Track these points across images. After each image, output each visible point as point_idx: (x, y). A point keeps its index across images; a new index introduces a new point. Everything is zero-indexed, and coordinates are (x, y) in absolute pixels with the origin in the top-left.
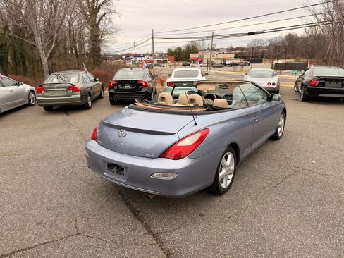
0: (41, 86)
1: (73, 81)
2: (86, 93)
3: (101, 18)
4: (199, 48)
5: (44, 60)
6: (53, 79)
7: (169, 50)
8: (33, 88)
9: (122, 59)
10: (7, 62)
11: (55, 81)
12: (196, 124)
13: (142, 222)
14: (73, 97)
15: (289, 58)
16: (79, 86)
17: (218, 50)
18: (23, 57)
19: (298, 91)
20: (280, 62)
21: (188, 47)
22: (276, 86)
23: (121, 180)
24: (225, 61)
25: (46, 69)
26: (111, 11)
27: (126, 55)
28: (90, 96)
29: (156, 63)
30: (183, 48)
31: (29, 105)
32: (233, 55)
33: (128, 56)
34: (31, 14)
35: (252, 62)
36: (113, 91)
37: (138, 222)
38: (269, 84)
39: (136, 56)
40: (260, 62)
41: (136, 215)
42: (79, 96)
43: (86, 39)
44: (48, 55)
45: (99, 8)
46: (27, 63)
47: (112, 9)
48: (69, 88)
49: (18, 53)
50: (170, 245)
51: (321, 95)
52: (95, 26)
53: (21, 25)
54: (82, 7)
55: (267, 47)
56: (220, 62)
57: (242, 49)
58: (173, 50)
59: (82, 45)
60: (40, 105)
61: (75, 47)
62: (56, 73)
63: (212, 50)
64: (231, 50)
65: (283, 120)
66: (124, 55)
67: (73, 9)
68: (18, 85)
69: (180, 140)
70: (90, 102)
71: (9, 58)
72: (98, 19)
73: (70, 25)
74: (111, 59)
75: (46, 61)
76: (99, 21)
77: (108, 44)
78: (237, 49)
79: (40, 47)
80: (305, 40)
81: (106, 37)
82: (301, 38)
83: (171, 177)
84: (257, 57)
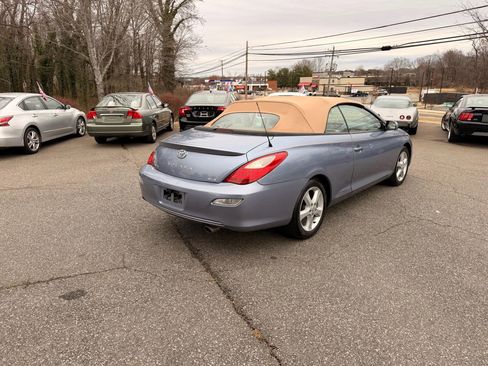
0: (93, 109)
1: (134, 104)
2: (150, 122)
3: (178, 25)
4: (313, 69)
5: (99, 79)
6: (108, 102)
7: (271, 72)
8: (83, 113)
9: (204, 83)
10: (51, 83)
11: (111, 104)
12: (270, 145)
13: (200, 261)
14: (132, 125)
15: (447, 87)
16: (141, 111)
17: (341, 73)
18: (72, 77)
19: (446, 130)
20: (432, 91)
21: (298, 68)
22: (411, 120)
23: (179, 209)
24: (350, 88)
25: (101, 90)
26: (191, 16)
27: (210, 78)
28: (155, 126)
29: (251, 89)
30: (291, 70)
31: (77, 135)
32: (362, 81)
33: (213, 80)
34: (85, 18)
35: (391, 91)
36: (184, 120)
37: (197, 261)
38: (402, 117)
39: (224, 79)
40: (403, 91)
41: (195, 254)
42: (141, 124)
43: (156, 53)
44: (104, 72)
45: (175, 12)
46: (77, 85)
47: (192, 13)
48: (129, 112)
49: (66, 71)
50: (229, 282)
51: (475, 134)
52: (168, 36)
53: (71, 34)
54: (151, 10)
55: (416, 70)
56: (343, 90)
57: (377, 72)
58: (277, 71)
59: (150, 62)
60: (91, 135)
61: (140, 64)
62: (113, 94)
63: (331, 72)
64: (360, 73)
65: (405, 160)
66: (207, 78)
67: (140, 13)
68: (64, 108)
69: (248, 162)
70: (154, 134)
71: (55, 78)
72: (173, 27)
73: (136, 34)
74: (189, 83)
75: (101, 80)
76: (175, 29)
77: (185, 61)
78: (370, 72)
79: (94, 62)
80: (473, 61)
81: (182, 51)
82: (468, 58)
83: (235, 204)
84: (399, 84)
